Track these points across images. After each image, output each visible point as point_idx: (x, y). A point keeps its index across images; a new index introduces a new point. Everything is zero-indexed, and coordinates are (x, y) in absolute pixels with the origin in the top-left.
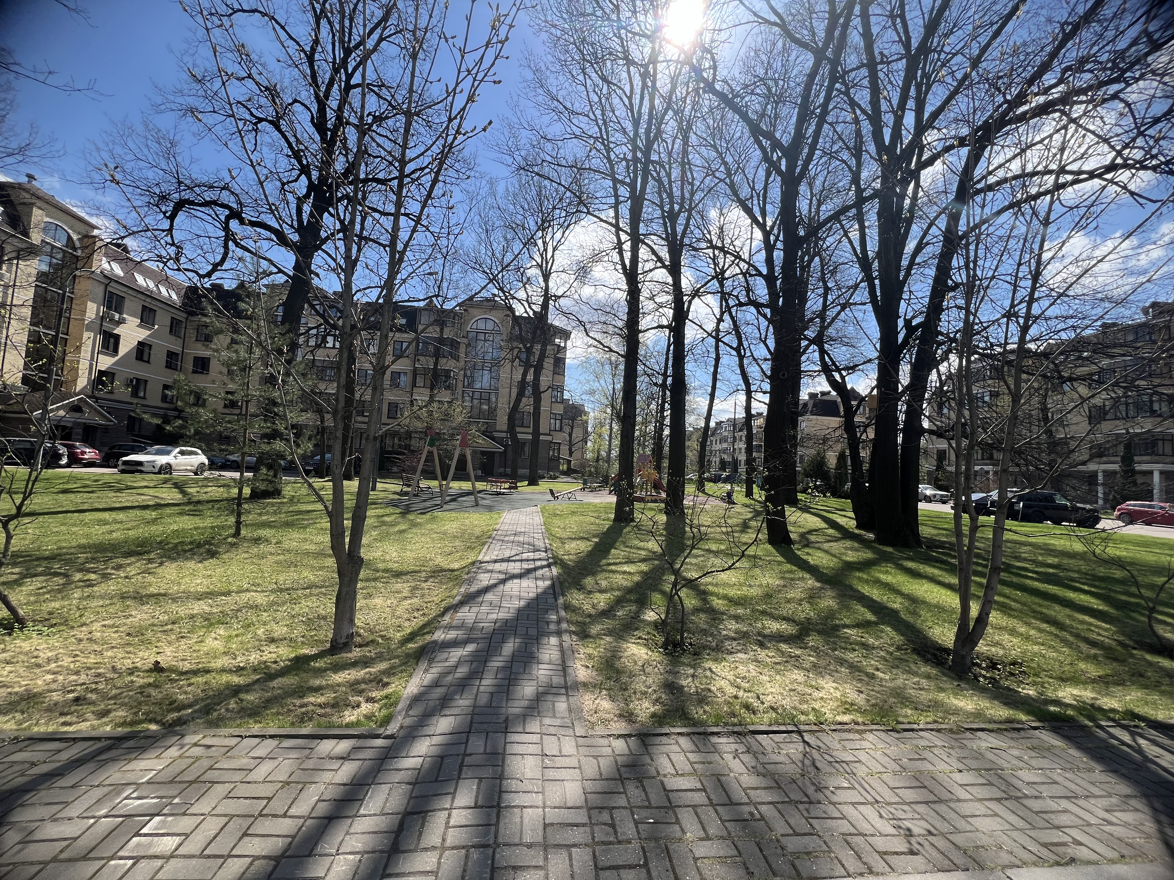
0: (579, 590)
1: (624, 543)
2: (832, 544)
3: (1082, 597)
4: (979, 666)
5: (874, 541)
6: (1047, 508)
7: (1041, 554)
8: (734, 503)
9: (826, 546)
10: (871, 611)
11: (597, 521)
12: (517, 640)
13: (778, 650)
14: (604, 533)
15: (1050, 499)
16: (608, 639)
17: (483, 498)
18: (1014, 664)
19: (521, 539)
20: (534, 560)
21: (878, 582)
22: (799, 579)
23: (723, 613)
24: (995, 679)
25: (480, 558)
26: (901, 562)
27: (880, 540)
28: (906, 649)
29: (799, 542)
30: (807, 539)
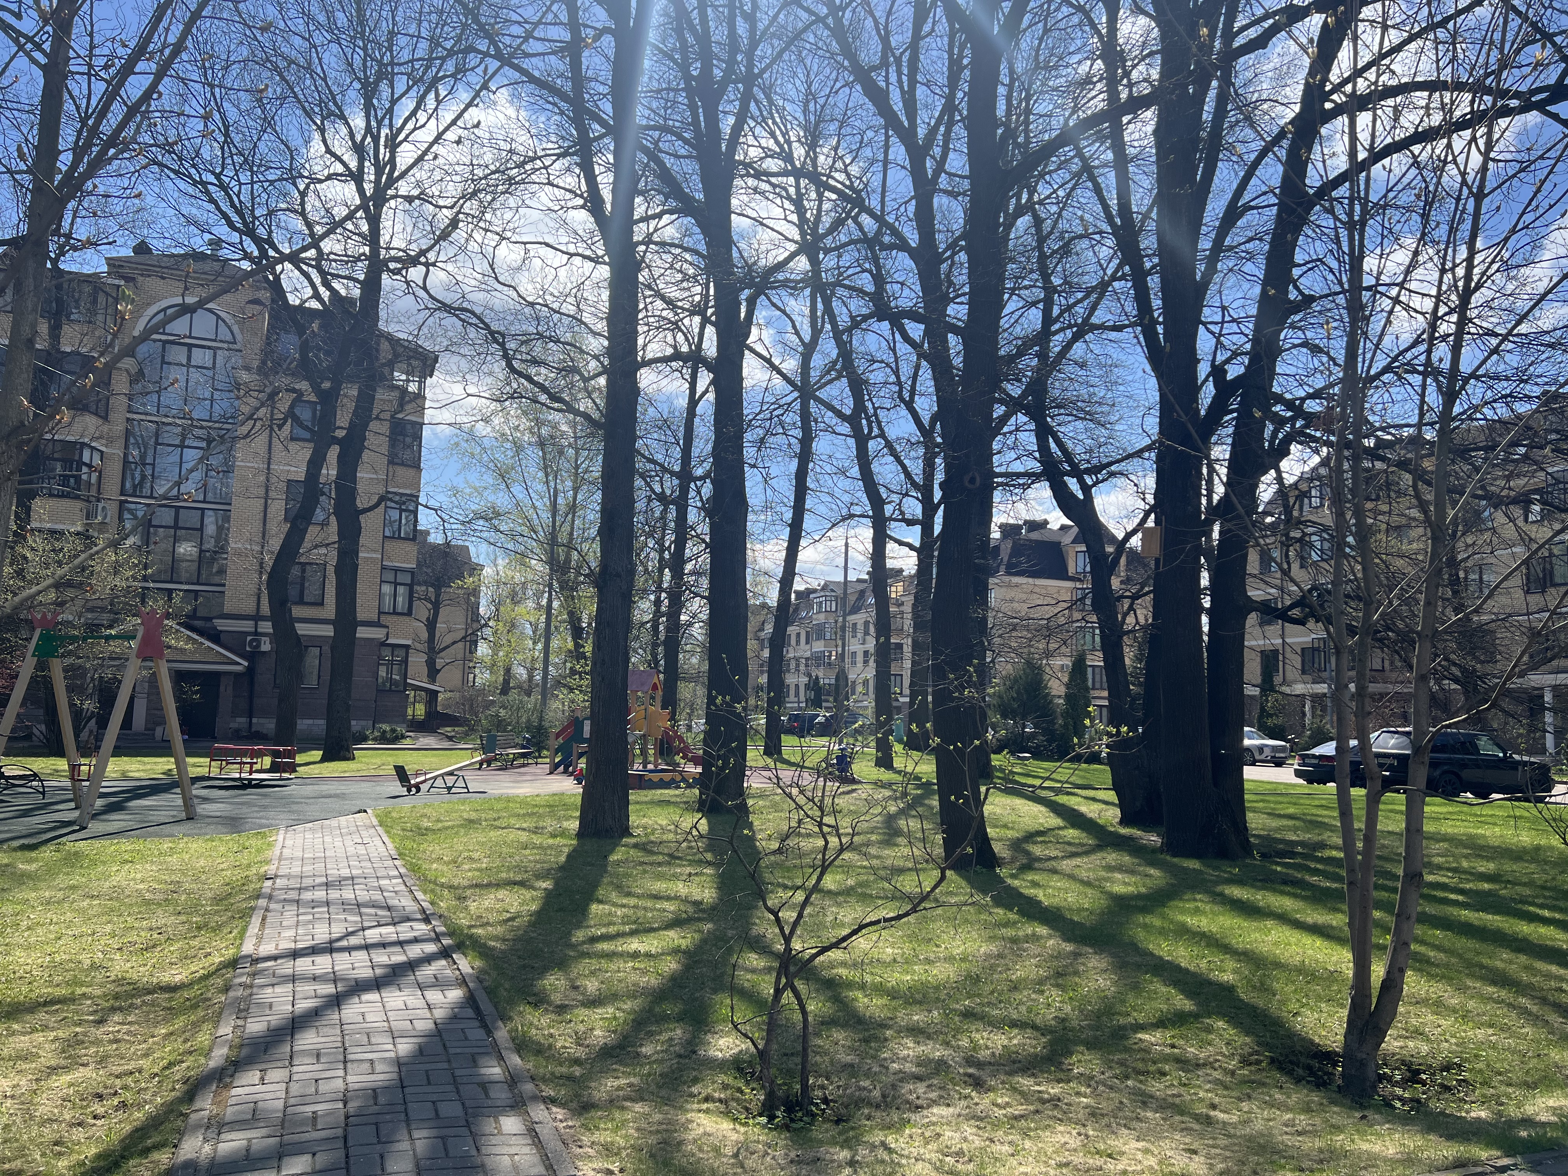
0: (536, 1005)
1: (619, 888)
2: (1077, 861)
3: (1543, 930)
4: (1389, 1079)
5: (1161, 850)
6: (1464, 765)
7: (1466, 857)
8: (854, 781)
9: (1067, 865)
10: (1182, 992)
11: (537, 840)
12: (416, 1134)
13: (1014, 1089)
14: (562, 868)
15: (1469, 745)
16: (638, 1107)
17: (205, 800)
18: (1447, 1068)
19: (348, 894)
20: (401, 943)
21: (1184, 932)
22: (1027, 939)
23: (883, 1026)
24: (1418, 1101)
25: (248, 948)
26: (1219, 889)
27: (1174, 846)
28: (1258, 1062)
29: (1013, 860)
30: (1028, 853)
